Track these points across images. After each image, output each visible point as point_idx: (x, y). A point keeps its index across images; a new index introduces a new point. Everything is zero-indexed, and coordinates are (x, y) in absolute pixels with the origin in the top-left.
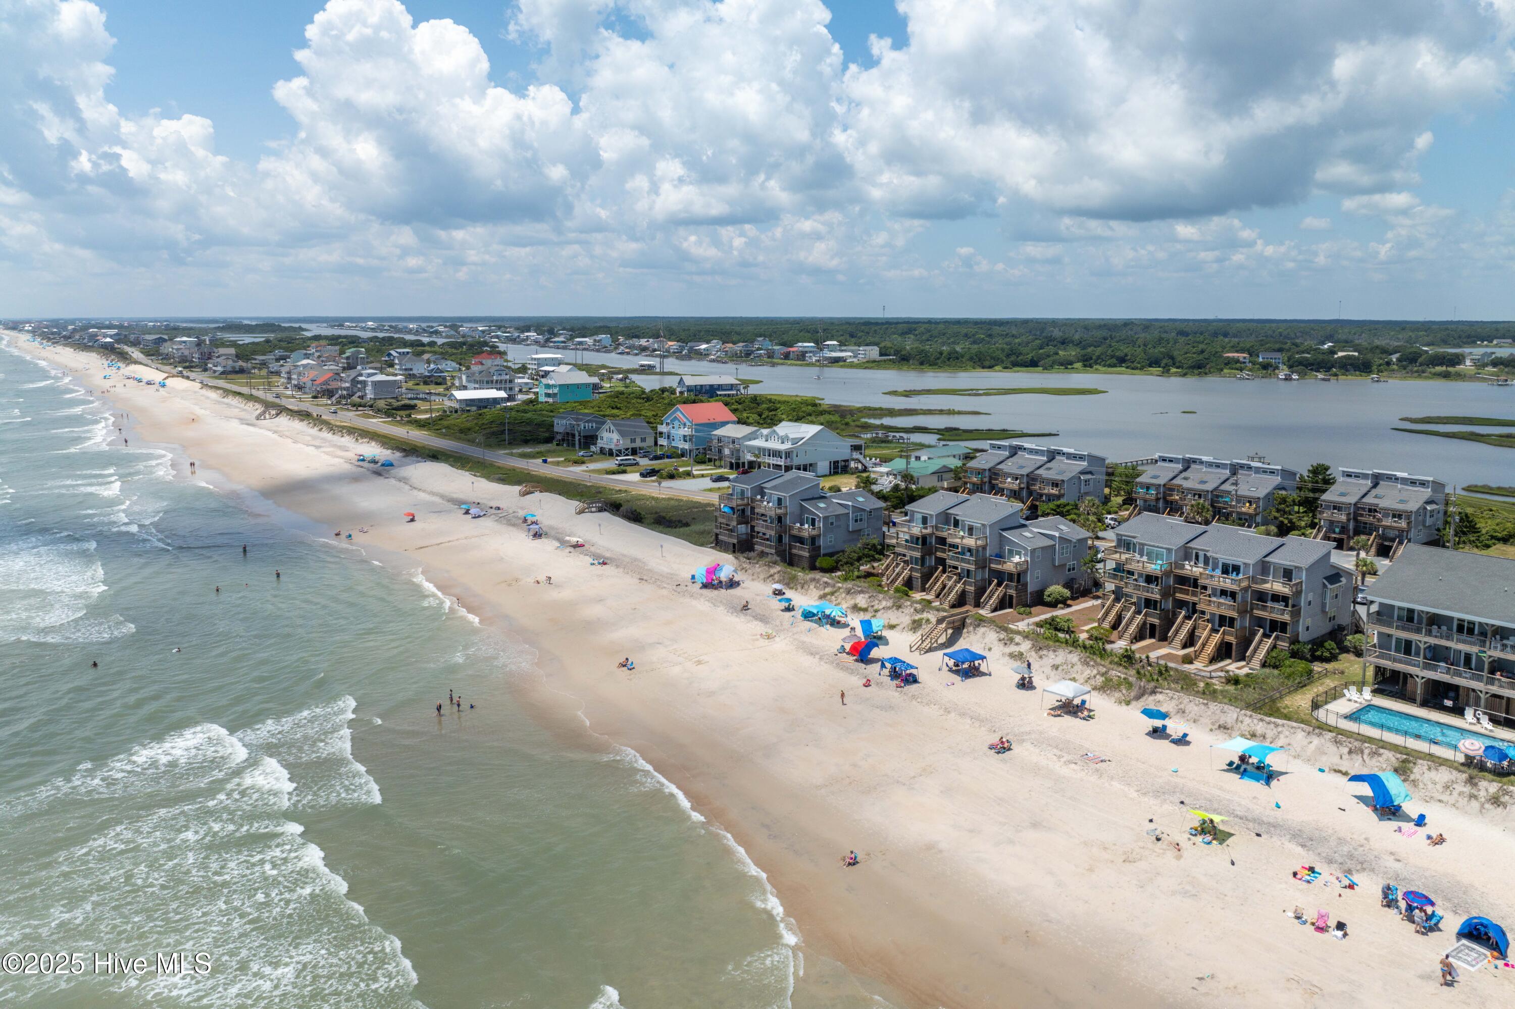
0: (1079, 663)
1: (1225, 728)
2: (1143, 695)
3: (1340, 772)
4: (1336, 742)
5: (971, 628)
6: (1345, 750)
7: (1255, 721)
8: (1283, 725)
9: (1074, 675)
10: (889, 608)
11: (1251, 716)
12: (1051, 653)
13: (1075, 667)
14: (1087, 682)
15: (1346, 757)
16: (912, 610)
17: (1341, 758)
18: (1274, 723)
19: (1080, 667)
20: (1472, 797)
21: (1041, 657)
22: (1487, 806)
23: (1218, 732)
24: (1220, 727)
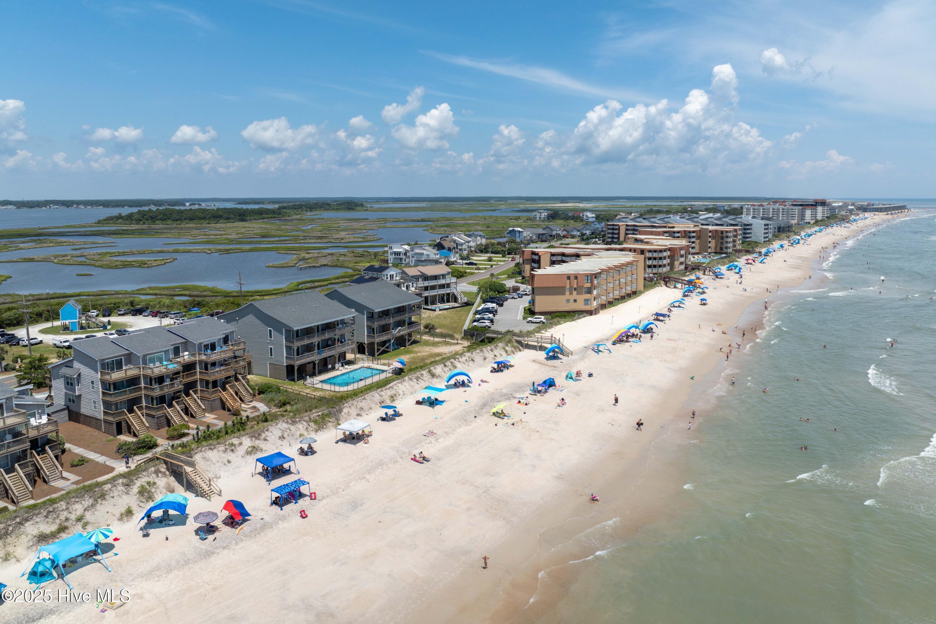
10: (93, 506)
16: (120, 488)
21: (265, 440)
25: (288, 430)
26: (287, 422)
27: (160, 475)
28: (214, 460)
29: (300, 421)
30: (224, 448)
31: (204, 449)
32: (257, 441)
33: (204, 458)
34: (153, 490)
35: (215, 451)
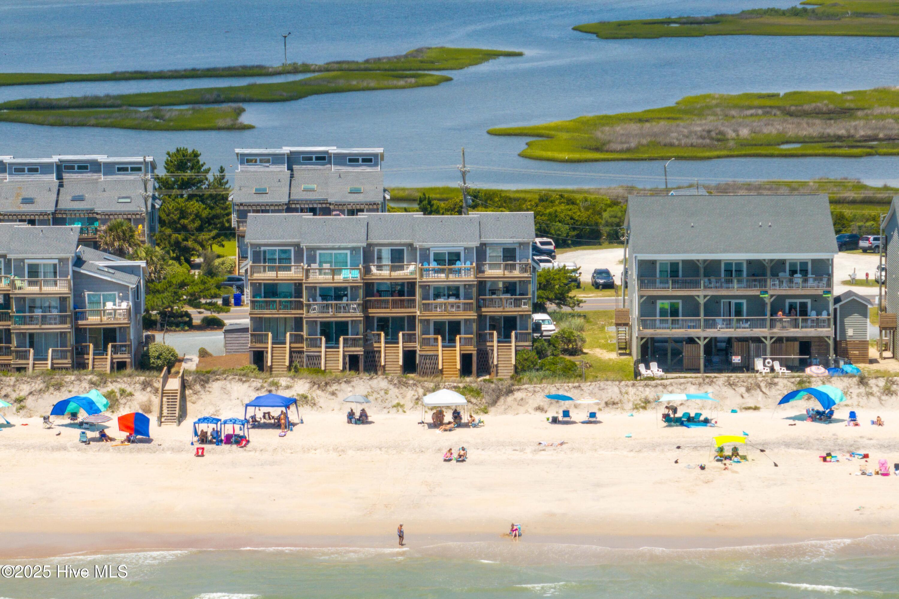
0: (391, 387)
1: (614, 403)
2: (498, 398)
3: (749, 408)
4: (730, 385)
5: (198, 387)
6: (743, 390)
7: (641, 389)
8: (671, 384)
9: (395, 402)
10: (41, 391)
11: (634, 385)
12: (344, 386)
13: (390, 392)
14: (417, 403)
15: (746, 395)
17: (742, 397)
18: (661, 385)
19: (396, 390)
20: (870, 394)
21: (333, 394)
22: (884, 397)
23: (607, 409)
24: (607, 404)
25: (382, 393)
26: (391, 381)
27: (149, 389)
28: (234, 395)
29: (415, 385)
30: (259, 385)
31: (231, 377)
32: (319, 392)
33: (223, 389)
34: (123, 401)
35: (246, 385)
